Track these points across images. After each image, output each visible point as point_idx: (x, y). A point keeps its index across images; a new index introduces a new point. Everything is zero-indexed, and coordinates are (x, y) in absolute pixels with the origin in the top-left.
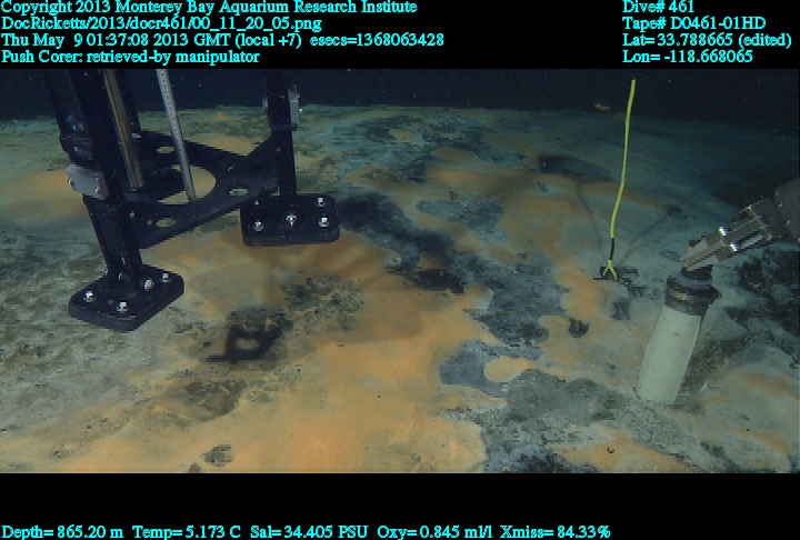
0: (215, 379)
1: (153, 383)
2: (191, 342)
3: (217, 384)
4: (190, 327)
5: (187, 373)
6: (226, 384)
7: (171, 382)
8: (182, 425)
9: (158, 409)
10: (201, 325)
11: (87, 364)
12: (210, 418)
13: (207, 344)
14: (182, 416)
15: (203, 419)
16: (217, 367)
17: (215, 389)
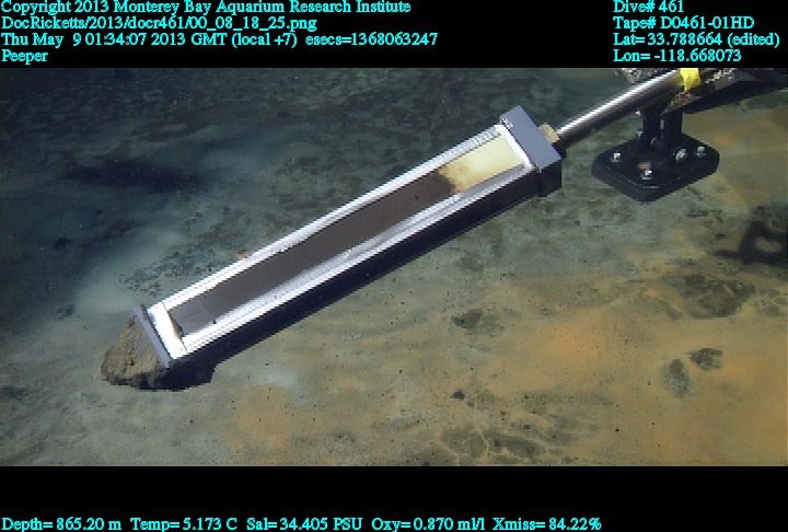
0: (721, 277)
1: (651, 265)
2: (703, 230)
3: (721, 282)
4: (705, 213)
5: (691, 263)
6: (732, 285)
7: (670, 268)
8: (673, 316)
9: (651, 293)
10: (719, 215)
11: (589, 231)
12: (705, 317)
13: (720, 236)
14: (675, 306)
15: (697, 316)
16: (725, 263)
17: (718, 287)
